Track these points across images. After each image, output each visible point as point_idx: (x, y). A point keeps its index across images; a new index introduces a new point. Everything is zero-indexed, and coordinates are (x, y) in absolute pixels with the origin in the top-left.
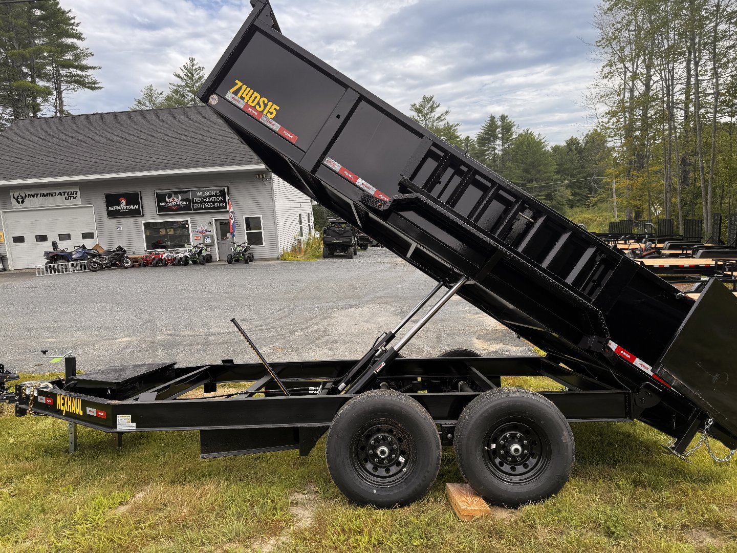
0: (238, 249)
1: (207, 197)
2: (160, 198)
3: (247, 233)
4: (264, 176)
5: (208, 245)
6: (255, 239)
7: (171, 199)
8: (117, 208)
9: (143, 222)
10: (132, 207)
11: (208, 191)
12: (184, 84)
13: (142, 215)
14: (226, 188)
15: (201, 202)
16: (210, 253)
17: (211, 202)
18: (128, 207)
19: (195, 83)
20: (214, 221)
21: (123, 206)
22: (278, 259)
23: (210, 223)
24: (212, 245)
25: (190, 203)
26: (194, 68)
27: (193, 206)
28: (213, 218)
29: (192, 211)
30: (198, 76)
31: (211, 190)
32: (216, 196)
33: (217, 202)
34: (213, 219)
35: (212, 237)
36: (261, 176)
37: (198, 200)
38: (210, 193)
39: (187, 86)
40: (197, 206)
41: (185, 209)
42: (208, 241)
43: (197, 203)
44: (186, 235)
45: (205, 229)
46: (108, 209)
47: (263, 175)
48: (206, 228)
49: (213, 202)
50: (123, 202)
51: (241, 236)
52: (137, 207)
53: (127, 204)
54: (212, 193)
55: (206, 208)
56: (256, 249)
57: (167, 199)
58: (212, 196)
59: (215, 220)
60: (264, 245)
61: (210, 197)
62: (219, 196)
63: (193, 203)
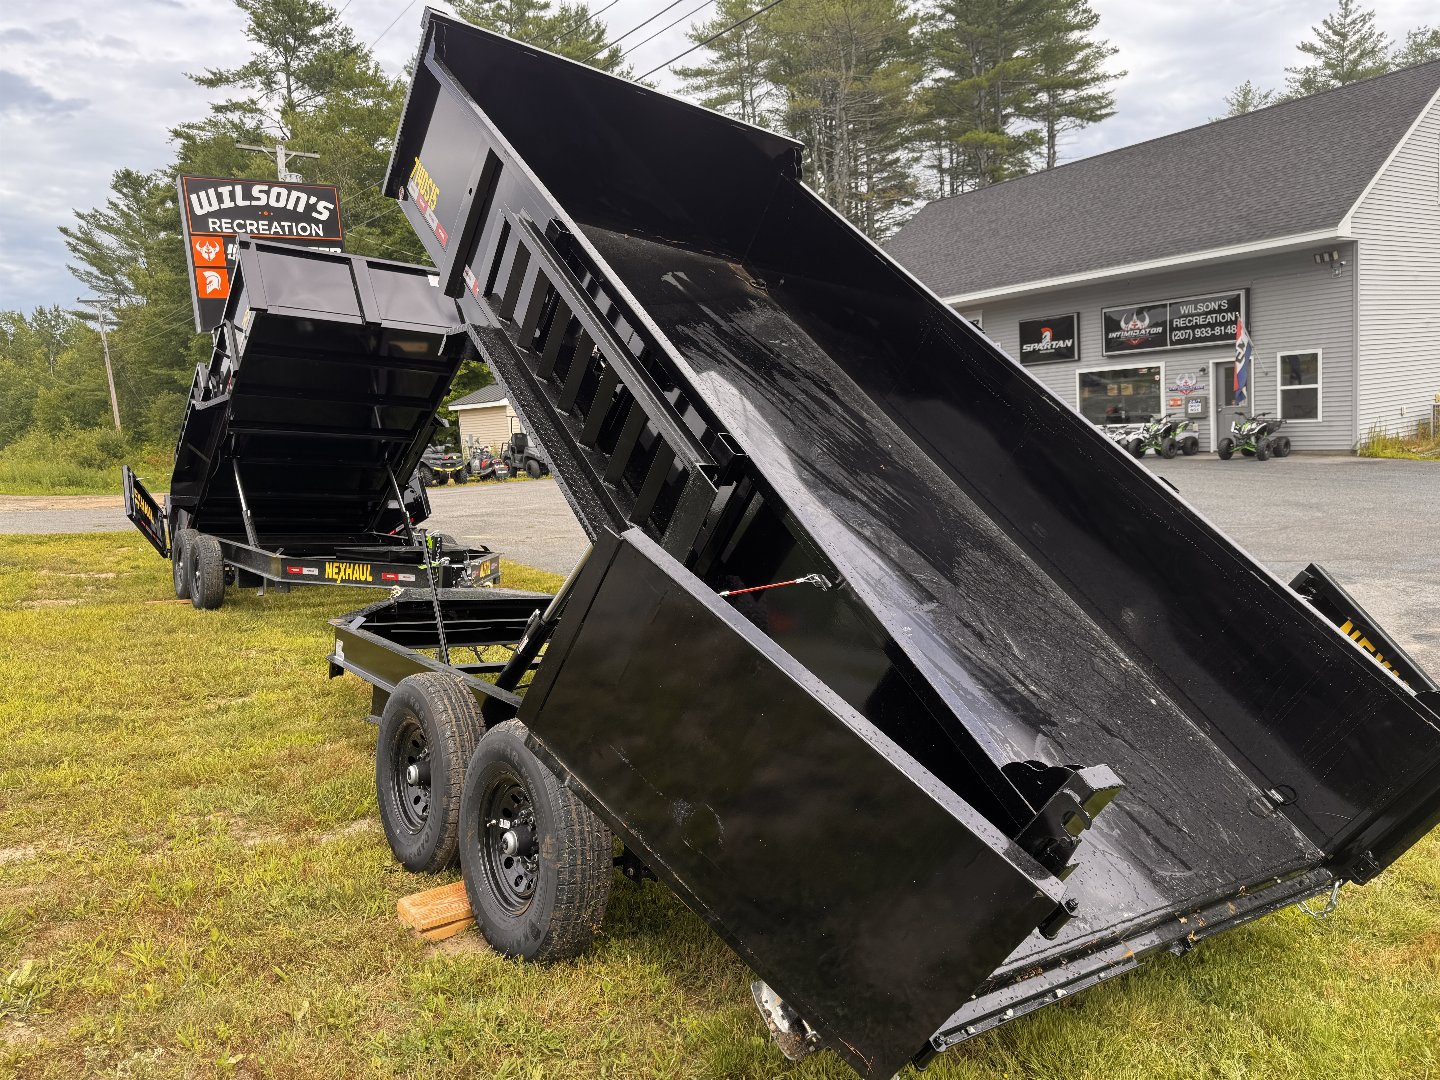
0: (1247, 427)
1: (1199, 315)
2: (1111, 324)
3: (1283, 392)
4: (1336, 256)
5: (1193, 418)
6: (1301, 405)
7: (1131, 323)
8: (1037, 346)
9: (1078, 371)
10: (1061, 344)
11: (1204, 301)
12: (1319, 62)
13: (1076, 357)
14: (1242, 294)
15: (1187, 328)
16: (1196, 435)
17: (1209, 325)
18: (1054, 343)
19: (1347, 55)
20: (1211, 365)
21: (1047, 343)
22: (1353, 452)
23: (1203, 370)
24: (1202, 417)
25: (1165, 330)
26: (1348, 20)
27: (1171, 337)
28: (1211, 360)
29: (1169, 347)
30: (1357, 36)
31: (1210, 300)
32: (1220, 311)
33: (1220, 324)
34: (1211, 362)
35: (1205, 401)
36: (1327, 257)
37: (1179, 323)
38: (1207, 307)
39: (1328, 65)
40: (1179, 335)
41: (1153, 343)
42: (1195, 408)
43: (1179, 329)
44: (1154, 397)
45: (1191, 383)
46: (1021, 349)
47: (1331, 256)
48: (1194, 381)
49: (1212, 326)
50: (1047, 335)
51: (1267, 396)
52: (1069, 344)
53: (1053, 339)
54: (1214, 306)
55: (1196, 340)
56: (1299, 430)
57: (1123, 324)
58: (1211, 312)
59: (1217, 365)
60: (1320, 418)
61: (1207, 313)
62: (1226, 311)
63: (1172, 329)
